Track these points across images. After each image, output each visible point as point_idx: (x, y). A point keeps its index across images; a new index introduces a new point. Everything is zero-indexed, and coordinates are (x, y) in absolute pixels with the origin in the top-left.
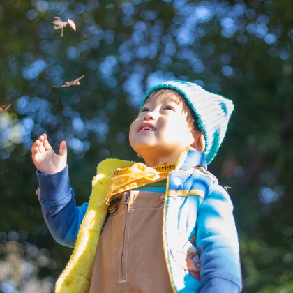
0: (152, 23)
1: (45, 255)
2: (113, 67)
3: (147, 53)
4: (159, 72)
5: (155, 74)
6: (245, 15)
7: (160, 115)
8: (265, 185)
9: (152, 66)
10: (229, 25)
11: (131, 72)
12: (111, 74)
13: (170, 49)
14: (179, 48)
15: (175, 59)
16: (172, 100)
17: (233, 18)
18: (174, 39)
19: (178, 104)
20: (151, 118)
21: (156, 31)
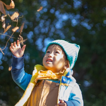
0: (47, 20)
1: (5, 103)
2: (32, 36)
3: (44, 31)
4: (49, 38)
5: (47, 39)
6: (80, 19)
7: (54, 56)
8: (86, 80)
9: (46, 35)
10: (74, 22)
11: (38, 38)
12: (31, 38)
13: (53, 30)
14: (56, 30)
15: (54, 33)
16: (58, 49)
17: (76, 19)
18: (54, 26)
19: (60, 51)
20: (51, 57)
21: (48, 23)
